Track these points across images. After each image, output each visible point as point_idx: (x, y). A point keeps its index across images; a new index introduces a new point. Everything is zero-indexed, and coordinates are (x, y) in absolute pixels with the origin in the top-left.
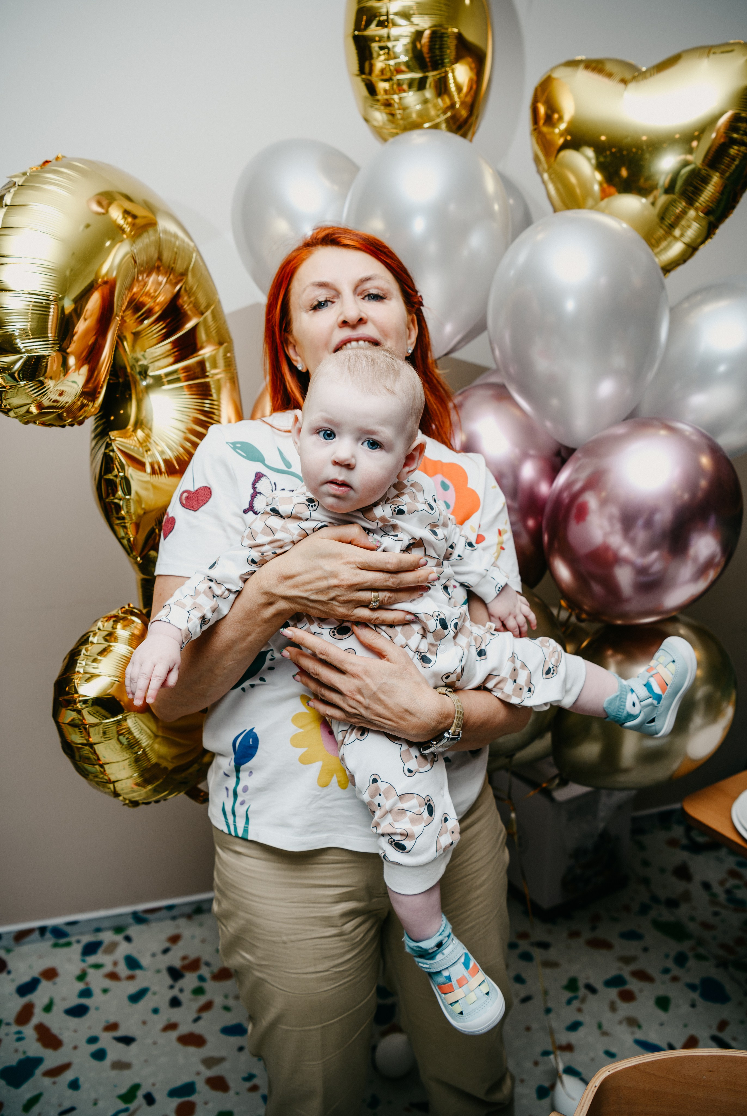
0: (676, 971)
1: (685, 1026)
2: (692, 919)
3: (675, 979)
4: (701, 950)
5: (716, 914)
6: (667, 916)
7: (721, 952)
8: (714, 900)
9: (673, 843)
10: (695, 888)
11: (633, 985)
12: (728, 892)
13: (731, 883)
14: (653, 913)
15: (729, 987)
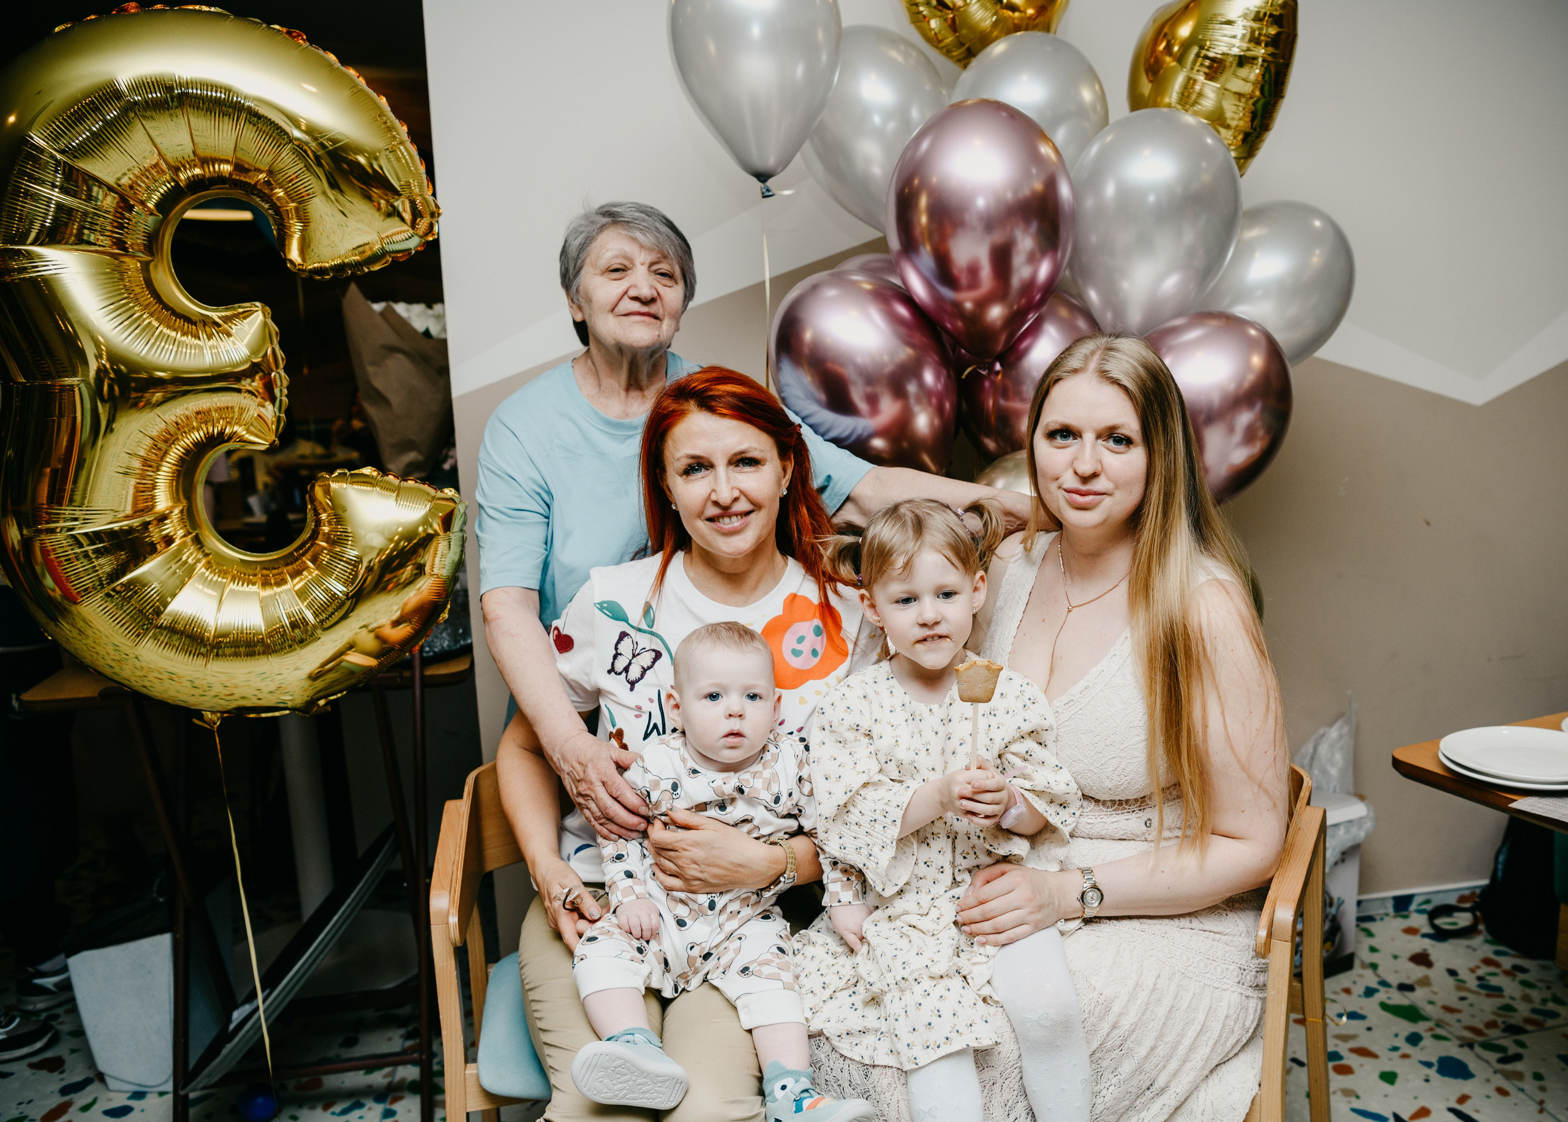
0: (1407, 1048)
1: (1416, 1098)
2: (1431, 1003)
3: (1405, 1056)
4: (1440, 1031)
5: (1462, 999)
6: (1398, 999)
7: (1467, 1034)
8: (1461, 985)
9: (1411, 931)
10: (1437, 973)
11: (1351, 1060)
12: (1480, 978)
13: (1483, 970)
14: (1382, 995)
15: (1473, 1065)
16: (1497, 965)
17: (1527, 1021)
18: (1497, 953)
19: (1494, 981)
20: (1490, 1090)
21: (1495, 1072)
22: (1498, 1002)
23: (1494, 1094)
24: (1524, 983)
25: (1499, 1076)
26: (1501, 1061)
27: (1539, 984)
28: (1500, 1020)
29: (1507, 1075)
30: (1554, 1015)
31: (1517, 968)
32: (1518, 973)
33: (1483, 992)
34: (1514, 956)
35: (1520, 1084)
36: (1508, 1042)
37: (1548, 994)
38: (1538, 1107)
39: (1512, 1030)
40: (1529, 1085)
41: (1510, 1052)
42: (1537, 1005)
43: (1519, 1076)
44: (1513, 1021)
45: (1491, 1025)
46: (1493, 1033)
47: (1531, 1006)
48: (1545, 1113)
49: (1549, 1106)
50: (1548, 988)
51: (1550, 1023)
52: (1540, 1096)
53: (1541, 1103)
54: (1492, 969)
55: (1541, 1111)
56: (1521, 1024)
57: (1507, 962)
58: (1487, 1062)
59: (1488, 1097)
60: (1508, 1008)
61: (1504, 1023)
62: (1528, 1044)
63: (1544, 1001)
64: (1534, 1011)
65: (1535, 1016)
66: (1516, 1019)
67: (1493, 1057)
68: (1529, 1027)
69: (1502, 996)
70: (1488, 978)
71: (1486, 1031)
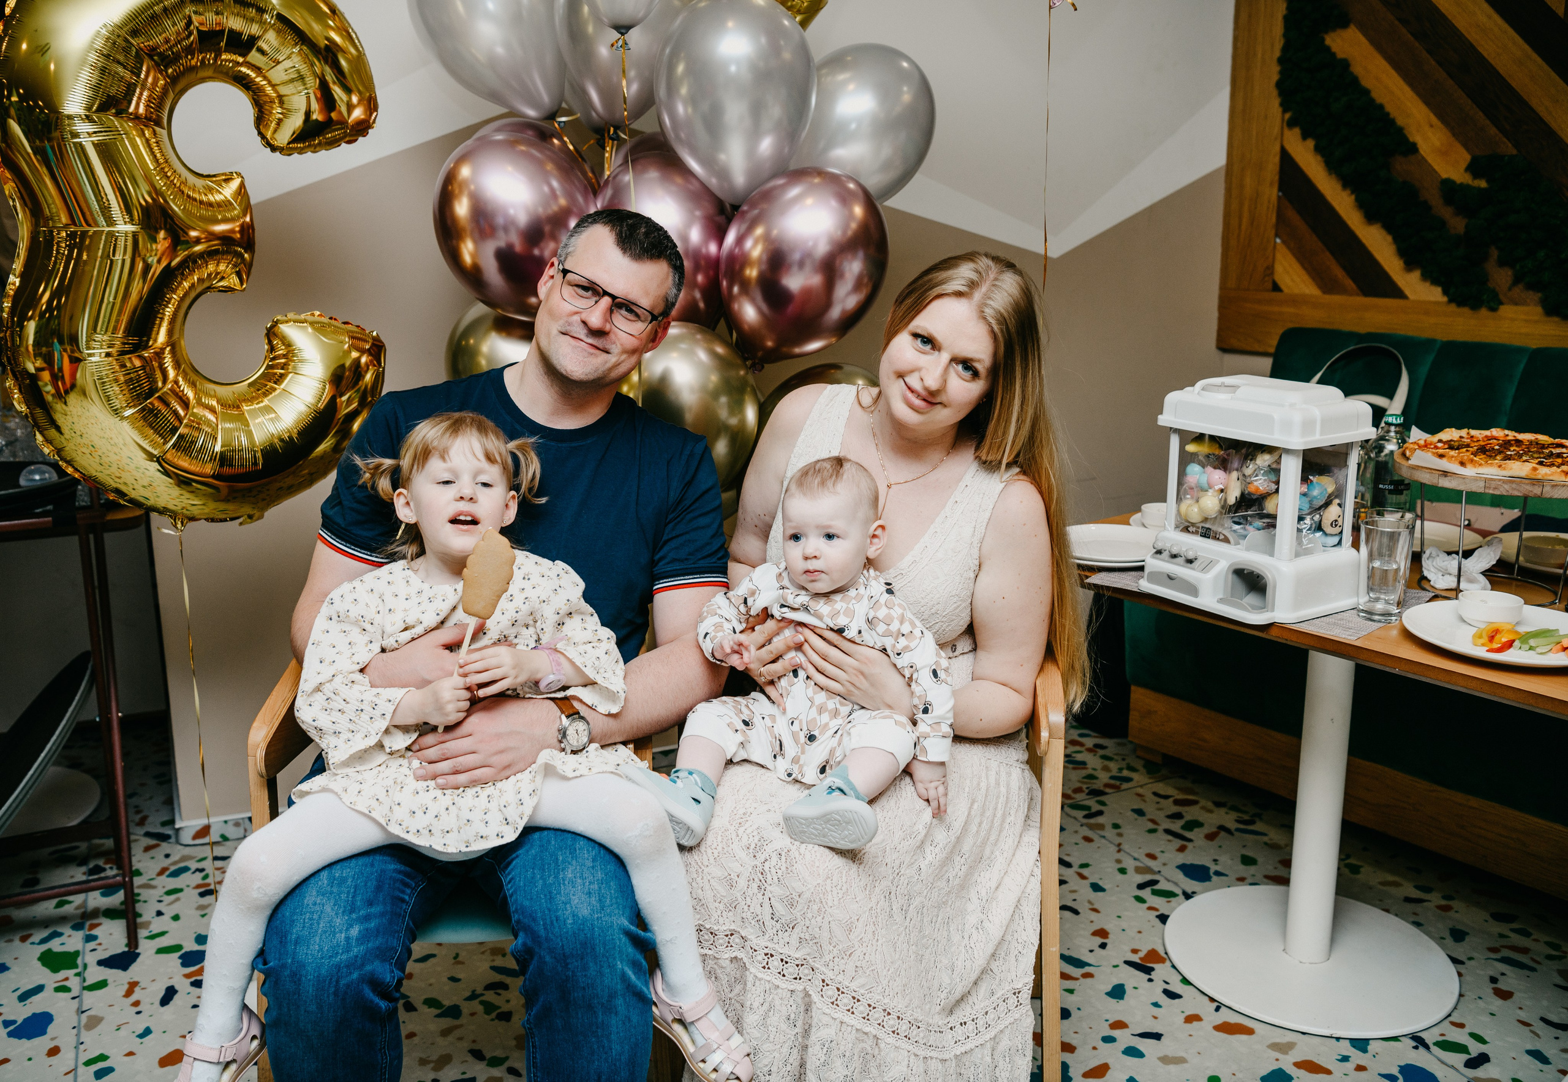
16: (1082, 745)
17: (1107, 785)
18: (1081, 735)
19: (1079, 757)
20: (1078, 838)
21: (1082, 825)
22: (1084, 773)
23: (1083, 841)
24: (1104, 757)
25: (1085, 828)
26: (1085, 817)
27: (1115, 757)
28: (1084, 787)
29: (1091, 827)
30: (1128, 780)
31: (1097, 746)
32: (1098, 750)
33: (1071, 766)
34: (1095, 737)
35: (1102, 833)
36: (1092, 803)
37: (1124, 764)
38: (1117, 849)
39: (1095, 793)
40: (1110, 833)
41: (1094, 810)
42: (1115, 773)
43: (1101, 827)
44: (1095, 787)
45: (1078, 790)
46: (1079, 797)
47: (1109, 775)
48: (1122, 853)
49: (1125, 847)
50: (1124, 760)
51: (1125, 786)
52: (1118, 840)
53: (1119, 845)
54: (1078, 748)
55: (1119, 851)
56: (1102, 788)
57: (1089, 742)
58: (1075, 818)
59: (1076, 844)
60: (1091, 777)
61: (1087, 788)
62: (1107, 803)
63: (1121, 770)
64: (1112, 778)
65: (1112, 782)
66: (1098, 785)
67: (1080, 814)
68: (1108, 790)
69: (1086, 768)
70: (1074, 755)
71: (1073, 795)
